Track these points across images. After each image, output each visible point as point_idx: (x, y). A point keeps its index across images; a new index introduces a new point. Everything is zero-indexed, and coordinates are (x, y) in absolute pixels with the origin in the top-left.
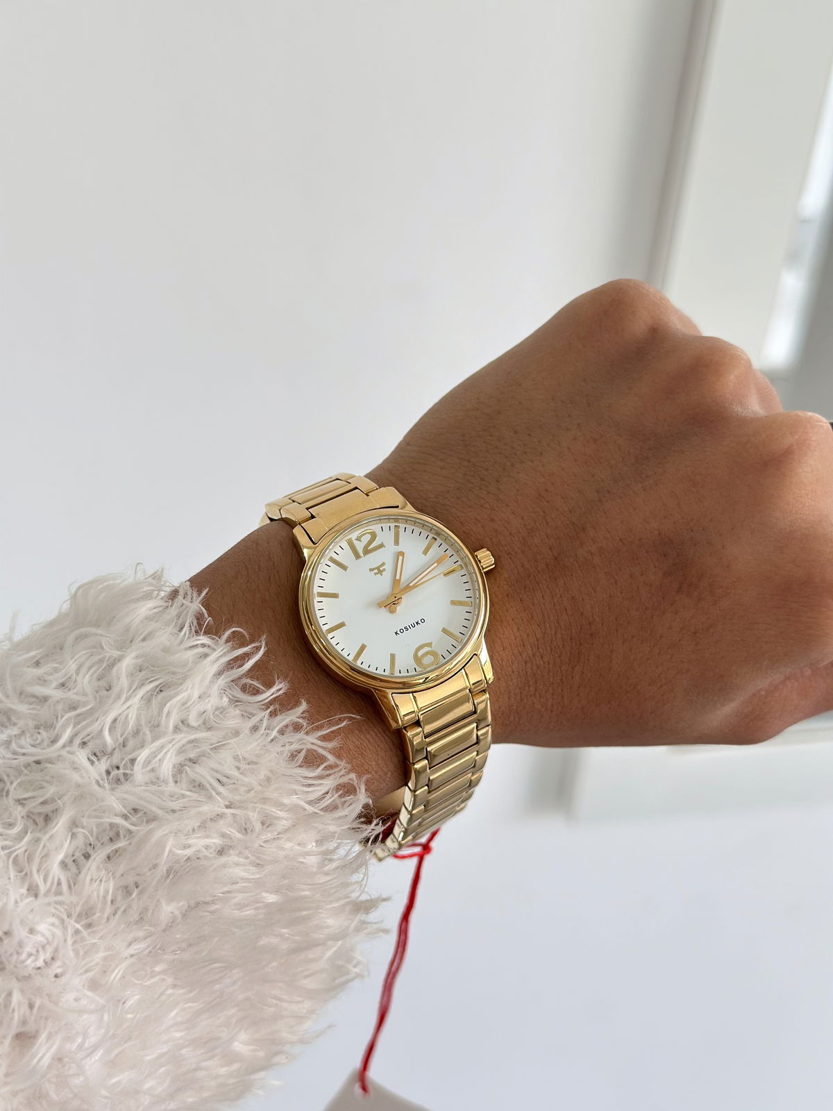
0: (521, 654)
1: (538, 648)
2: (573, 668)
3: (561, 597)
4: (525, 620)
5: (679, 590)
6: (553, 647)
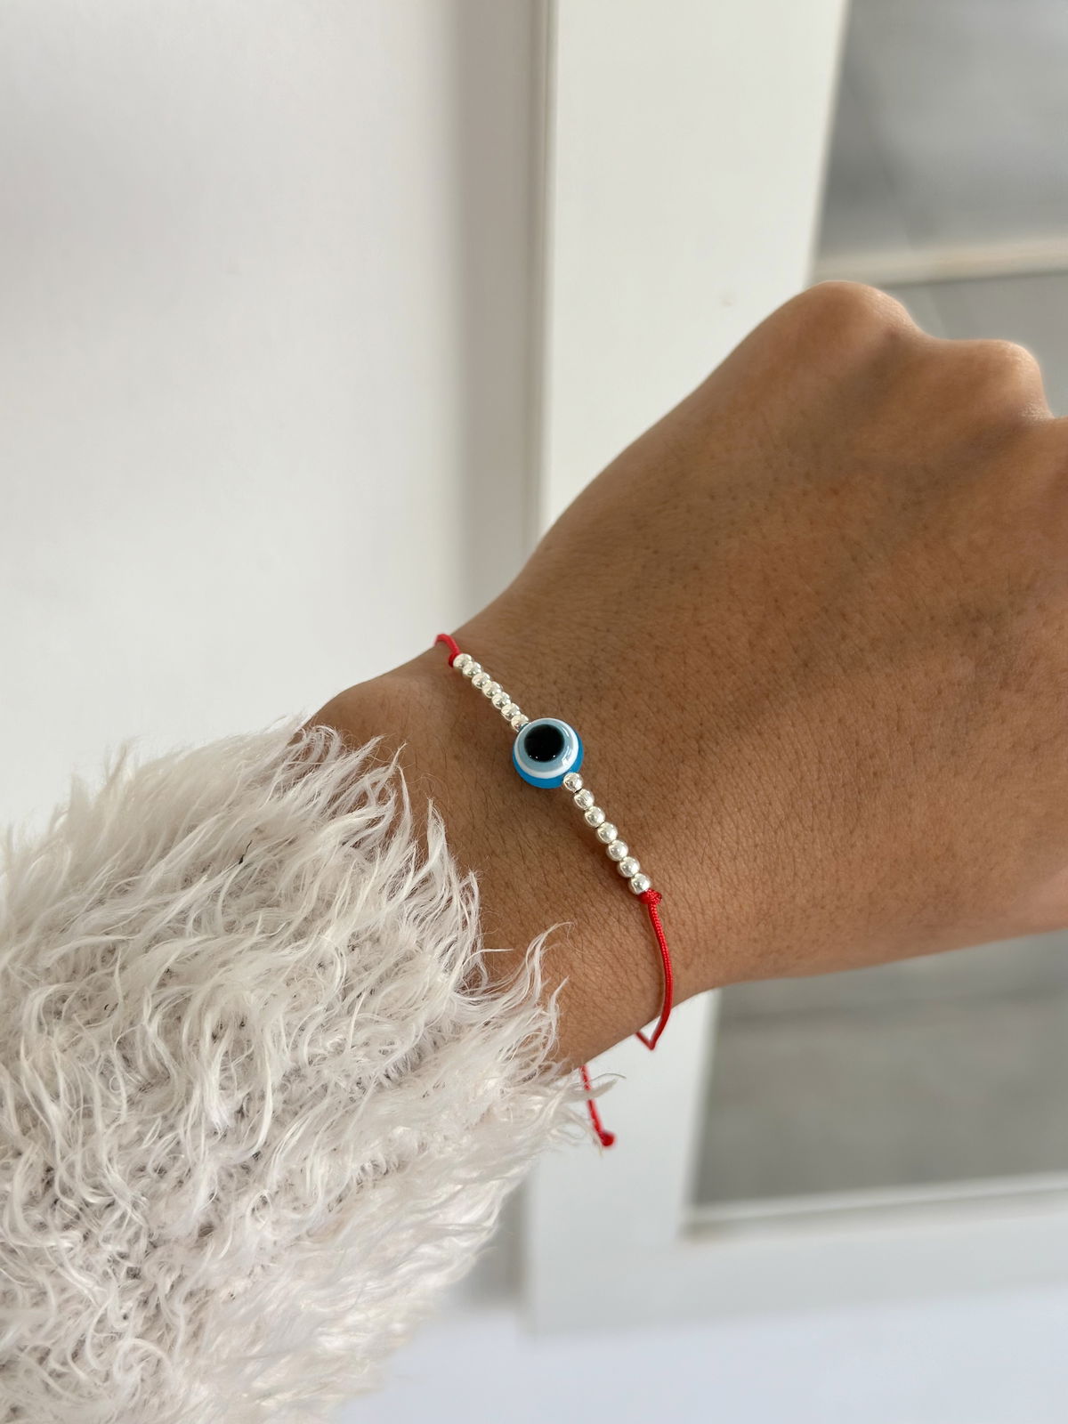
0: (766, 819)
1: (793, 807)
2: (851, 832)
4: (768, 764)
5: (1004, 685)
6: (817, 802)
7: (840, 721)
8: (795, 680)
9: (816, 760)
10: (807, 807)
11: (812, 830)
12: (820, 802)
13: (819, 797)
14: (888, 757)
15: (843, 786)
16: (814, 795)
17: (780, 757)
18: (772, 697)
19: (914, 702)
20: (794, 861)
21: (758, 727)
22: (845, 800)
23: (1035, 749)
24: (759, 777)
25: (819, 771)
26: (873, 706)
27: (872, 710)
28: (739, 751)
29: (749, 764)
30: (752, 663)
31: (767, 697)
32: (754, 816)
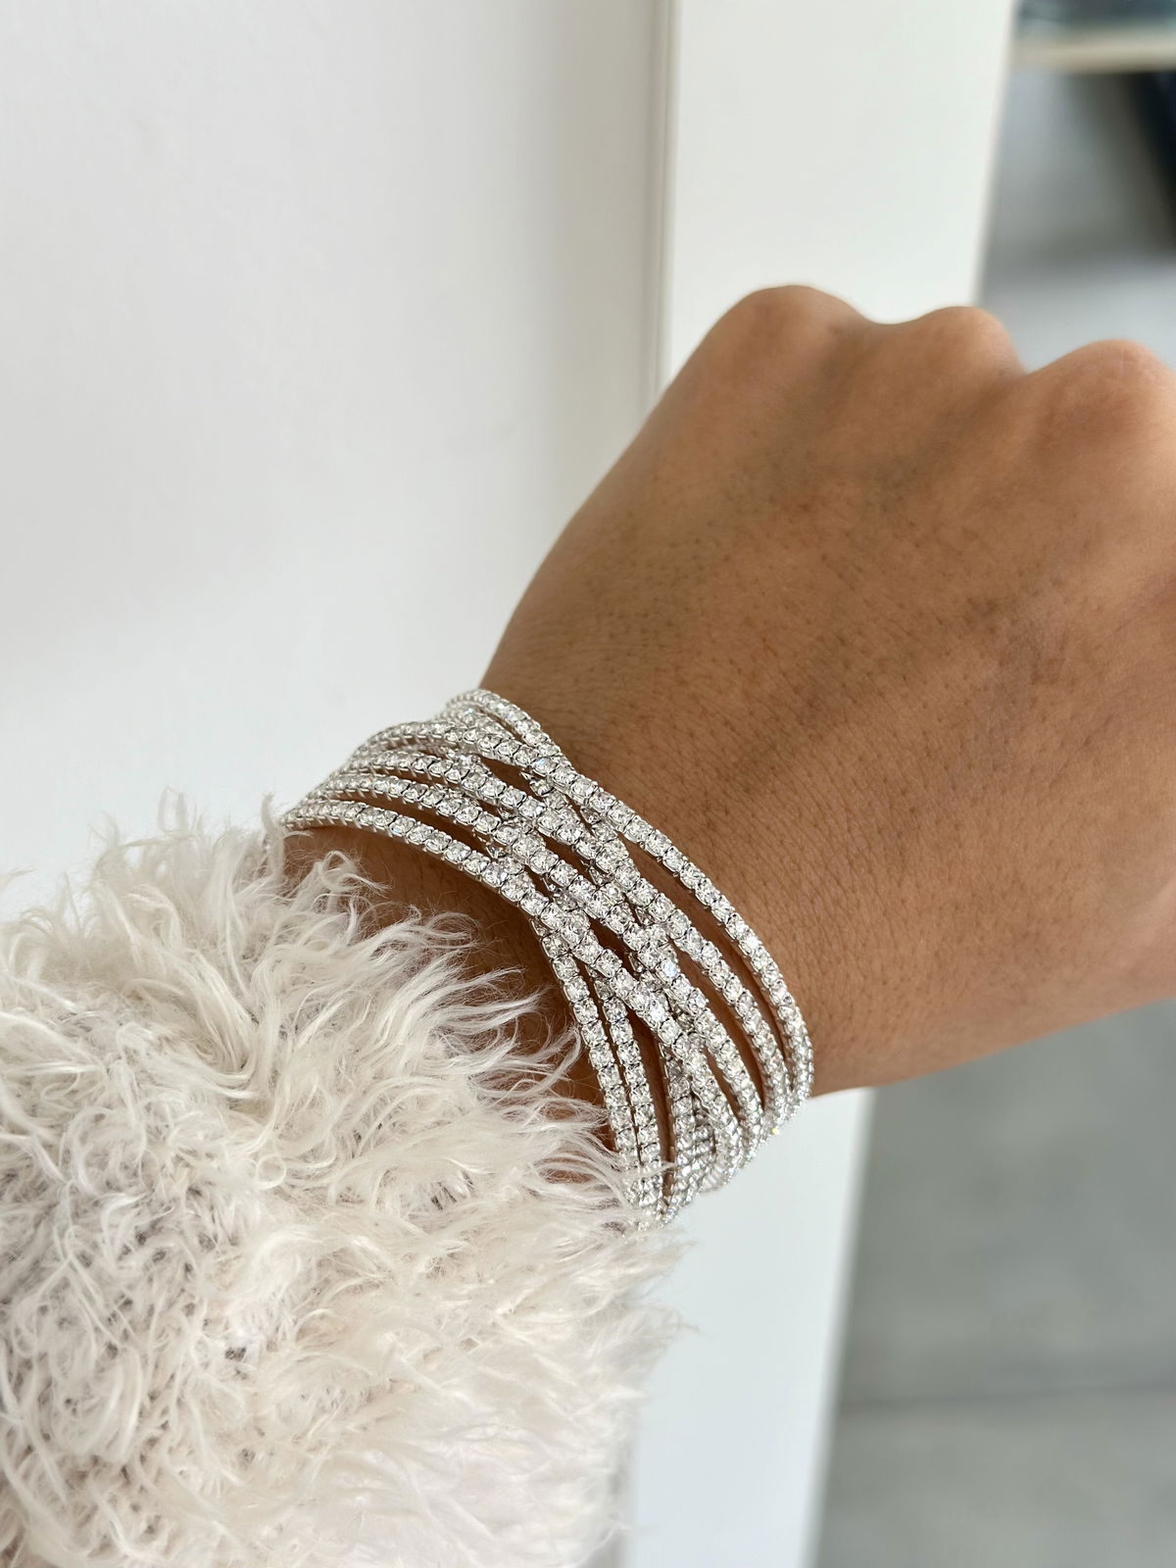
1: (827, 868)
2: (899, 885)
3: (840, 763)
5: (1036, 679)
6: (852, 857)
7: (860, 759)
8: (802, 724)
9: (843, 810)
10: (842, 865)
11: (854, 892)
12: (857, 856)
13: (855, 852)
14: (922, 788)
15: (879, 832)
16: (847, 850)
17: (801, 815)
18: (779, 748)
19: (940, 720)
20: (841, 932)
21: (770, 784)
22: (885, 849)
23: (1087, 742)
24: (781, 842)
25: (848, 820)
26: (895, 735)
27: (895, 740)
28: (753, 816)
29: (768, 828)
30: (751, 714)
31: (774, 747)
32: (783, 887)
